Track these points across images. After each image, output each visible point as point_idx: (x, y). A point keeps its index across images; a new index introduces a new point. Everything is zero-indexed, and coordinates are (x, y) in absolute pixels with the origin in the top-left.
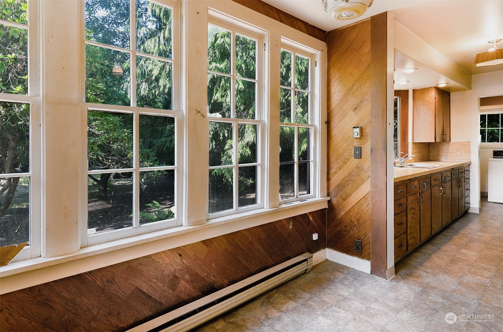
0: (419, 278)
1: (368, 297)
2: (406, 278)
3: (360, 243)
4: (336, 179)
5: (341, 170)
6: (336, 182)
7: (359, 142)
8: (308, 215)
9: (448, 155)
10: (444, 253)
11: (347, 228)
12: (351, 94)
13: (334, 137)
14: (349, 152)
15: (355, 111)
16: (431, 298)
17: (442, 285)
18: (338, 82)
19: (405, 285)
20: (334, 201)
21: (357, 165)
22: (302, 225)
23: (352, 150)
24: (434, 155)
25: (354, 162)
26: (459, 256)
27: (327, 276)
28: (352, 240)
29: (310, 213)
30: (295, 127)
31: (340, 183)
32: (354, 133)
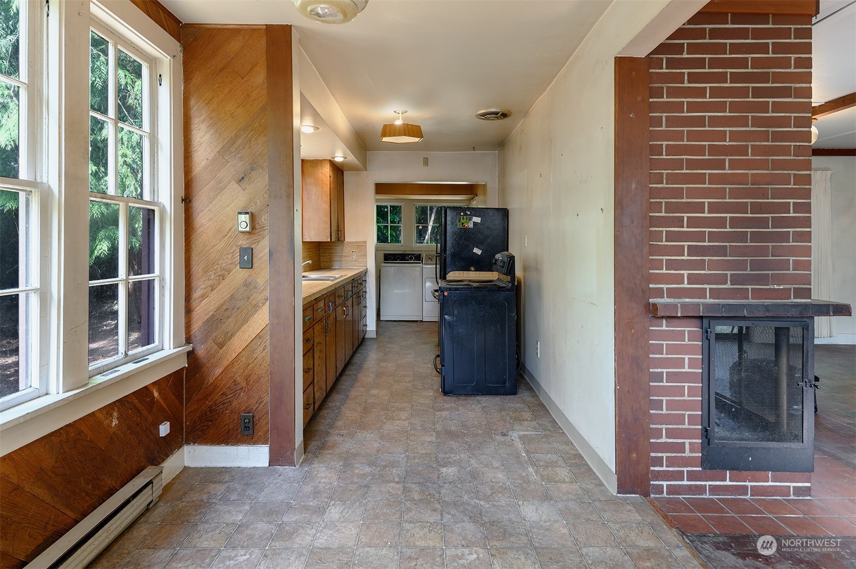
0: (335, 447)
1: (276, 507)
2: (319, 453)
3: (251, 417)
4: (203, 310)
5: (214, 292)
6: (204, 314)
7: (248, 239)
8: (151, 388)
9: (342, 260)
10: (354, 402)
11: (226, 398)
12: (232, 153)
13: (201, 230)
14: (230, 256)
15: (240, 184)
16: (356, 471)
17: (363, 447)
18: (208, 125)
19: (321, 465)
20: (201, 351)
21: (246, 281)
22: (139, 411)
23: (235, 253)
24: (325, 260)
25: (239, 275)
26: (371, 401)
27: (195, 499)
28: (236, 417)
29: (154, 384)
30: (121, 204)
31: (213, 316)
32: (239, 222)
